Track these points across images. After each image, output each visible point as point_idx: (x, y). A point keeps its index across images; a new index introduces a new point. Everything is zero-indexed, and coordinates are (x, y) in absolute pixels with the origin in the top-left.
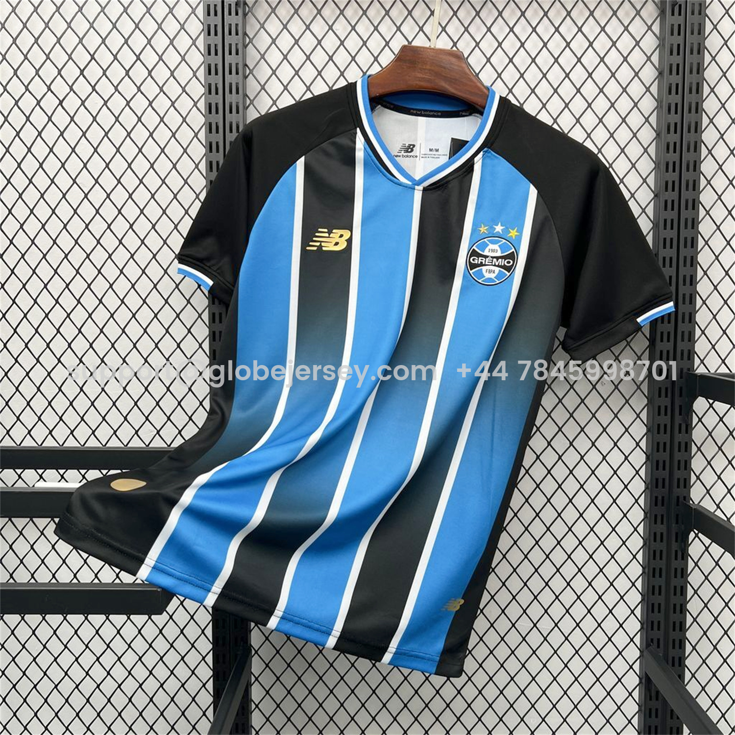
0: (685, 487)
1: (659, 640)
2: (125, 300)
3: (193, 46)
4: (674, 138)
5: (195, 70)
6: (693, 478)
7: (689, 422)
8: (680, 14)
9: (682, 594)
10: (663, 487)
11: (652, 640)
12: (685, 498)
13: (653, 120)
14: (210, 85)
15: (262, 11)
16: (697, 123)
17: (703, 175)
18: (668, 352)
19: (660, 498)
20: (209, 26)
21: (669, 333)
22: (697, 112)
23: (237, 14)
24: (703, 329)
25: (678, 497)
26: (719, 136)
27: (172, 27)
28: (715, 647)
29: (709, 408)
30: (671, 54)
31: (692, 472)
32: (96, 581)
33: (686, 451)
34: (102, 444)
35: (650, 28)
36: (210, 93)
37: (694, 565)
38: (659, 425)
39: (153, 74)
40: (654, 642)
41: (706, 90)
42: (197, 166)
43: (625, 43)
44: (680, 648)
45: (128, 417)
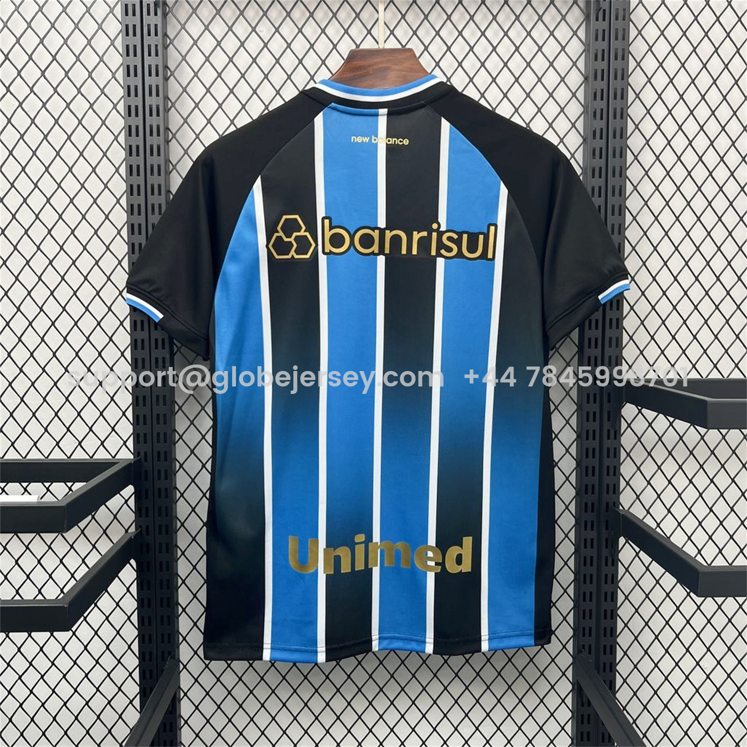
0: (614, 493)
1: (590, 646)
2: (44, 308)
3: (112, 46)
4: (600, 143)
5: (114, 71)
6: (623, 484)
7: (617, 428)
8: (604, 20)
9: (612, 600)
10: (593, 493)
11: (583, 647)
12: (614, 503)
13: (580, 125)
14: (129, 87)
15: (183, 12)
16: (622, 129)
17: (629, 180)
18: (596, 358)
19: (590, 505)
20: (127, 26)
21: (596, 339)
22: (622, 118)
23: (156, 14)
24: (631, 335)
25: (607, 503)
26: (645, 141)
27: (89, 27)
28: (646, 652)
29: (638, 414)
30: (596, 59)
31: (621, 477)
32: (17, 597)
33: (615, 457)
34: (22, 456)
35: (575, 33)
36: (129, 95)
37: (624, 570)
38: (587, 432)
39: (70, 75)
40: (586, 648)
41: (631, 96)
42: (117, 170)
43: (551, 48)
44: (611, 653)
45: (48, 428)
